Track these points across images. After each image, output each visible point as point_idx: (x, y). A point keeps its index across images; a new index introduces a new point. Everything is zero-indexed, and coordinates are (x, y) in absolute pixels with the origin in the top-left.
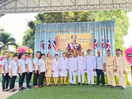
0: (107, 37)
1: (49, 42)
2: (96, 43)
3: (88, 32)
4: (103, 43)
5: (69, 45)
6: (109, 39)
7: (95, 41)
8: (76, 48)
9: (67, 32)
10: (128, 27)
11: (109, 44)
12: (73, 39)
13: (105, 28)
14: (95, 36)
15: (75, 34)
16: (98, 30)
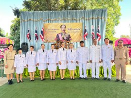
0: (98, 27)
1: (36, 32)
2: (86, 33)
3: (78, 21)
4: (93, 33)
5: (58, 35)
6: (99, 29)
7: (85, 31)
8: (65, 38)
9: (55, 21)
10: (120, 17)
11: (100, 34)
12: (63, 29)
13: (96, 17)
14: (86, 25)
15: (64, 24)
16: (89, 20)
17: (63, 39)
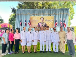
0: (64, 19)
1: (25, 21)
2: (56, 22)
3: (51, 15)
4: (61, 23)
5: (39, 24)
9: (37, 15)
11: (65, 23)
12: (42, 20)
13: (63, 13)
14: (56, 18)
16: (58, 15)
17: (42, 26)
